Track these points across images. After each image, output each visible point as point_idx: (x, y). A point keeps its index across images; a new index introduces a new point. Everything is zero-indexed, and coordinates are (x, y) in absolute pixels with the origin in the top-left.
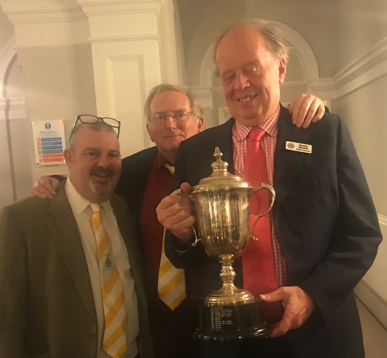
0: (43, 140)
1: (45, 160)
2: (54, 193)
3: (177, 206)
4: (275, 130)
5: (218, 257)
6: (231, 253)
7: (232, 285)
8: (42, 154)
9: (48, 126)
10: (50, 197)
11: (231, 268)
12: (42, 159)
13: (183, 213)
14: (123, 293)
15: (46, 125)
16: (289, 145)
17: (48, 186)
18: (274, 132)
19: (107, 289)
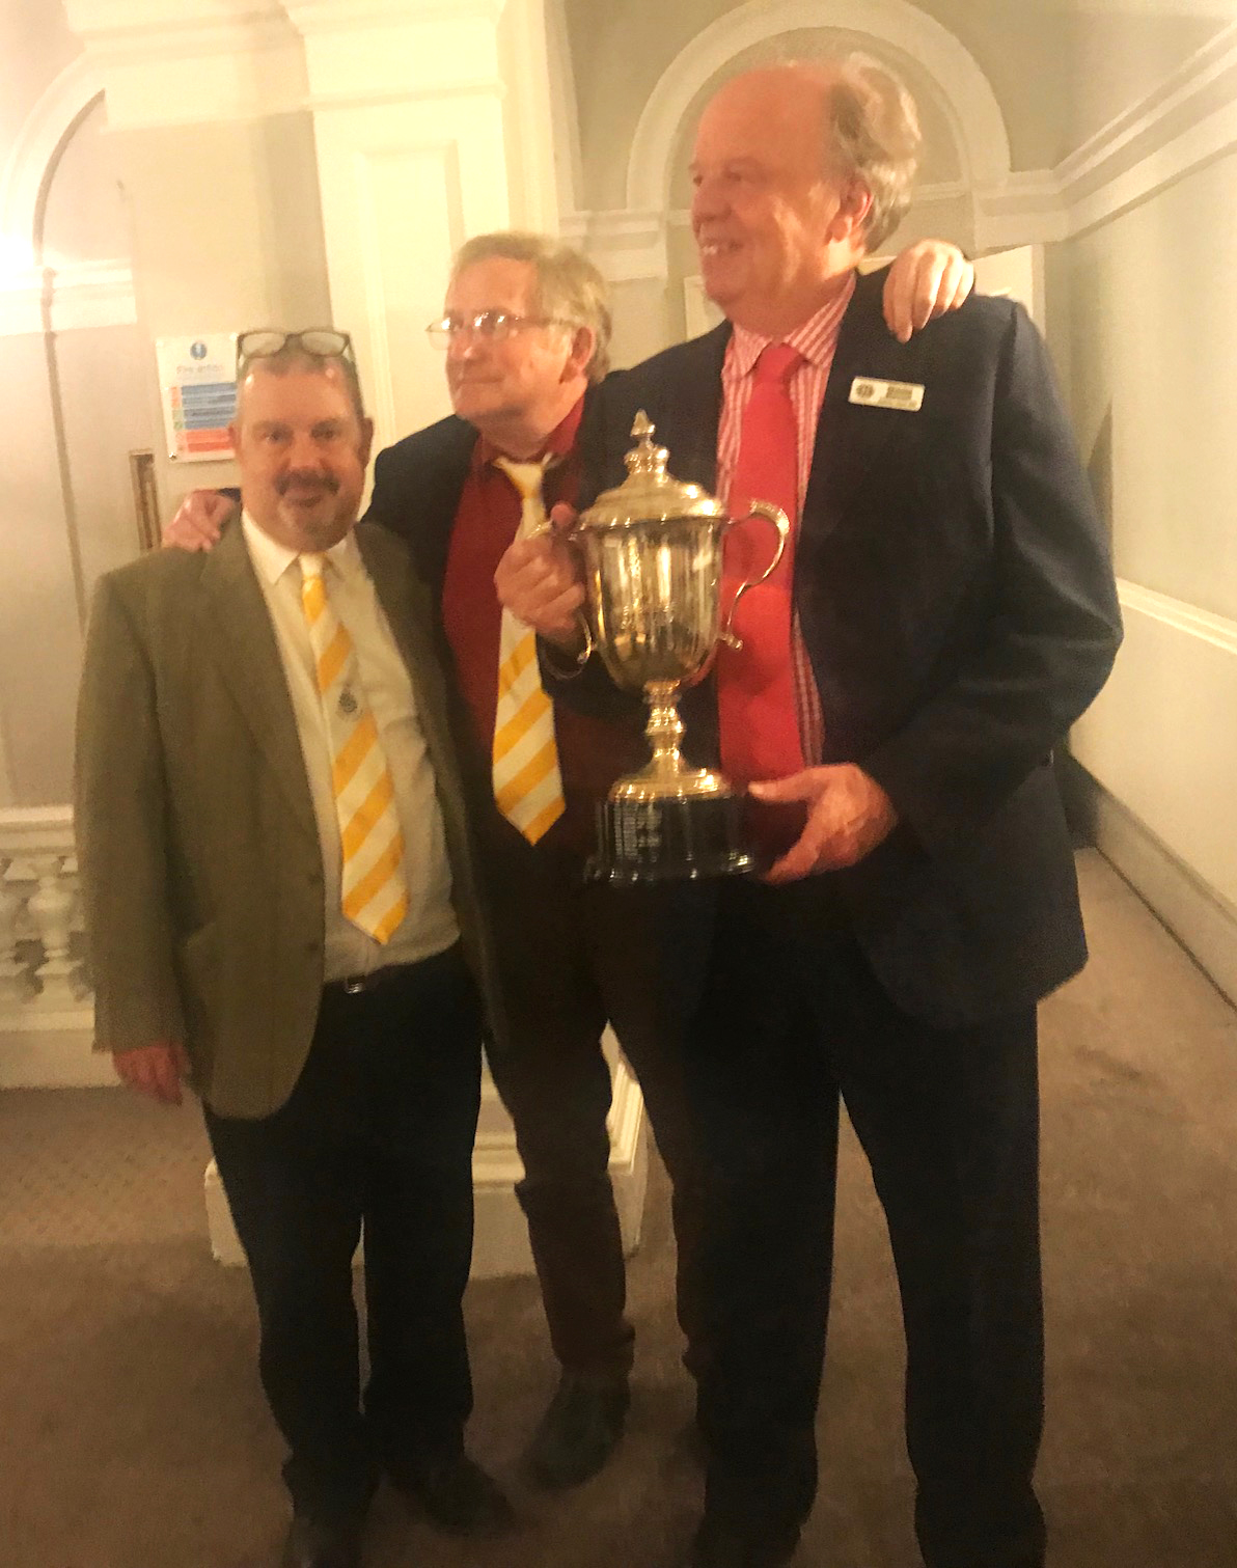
0: (186, 389)
1: (194, 448)
2: (216, 534)
3: (538, 565)
4: (830, 350)
5: (641, 688)
6: (672, 678)
7: (676, 754)
8: (184, 431)
9: (199, 352)
10: (207, 545)
11: (672, 713)
12: (185, 443)
13: (553, 580)
14: (389, 774)
15: (193, 348)
16: (860, 390)
17: (201, 518)
18: (826, 356)
19: (346, 766)
